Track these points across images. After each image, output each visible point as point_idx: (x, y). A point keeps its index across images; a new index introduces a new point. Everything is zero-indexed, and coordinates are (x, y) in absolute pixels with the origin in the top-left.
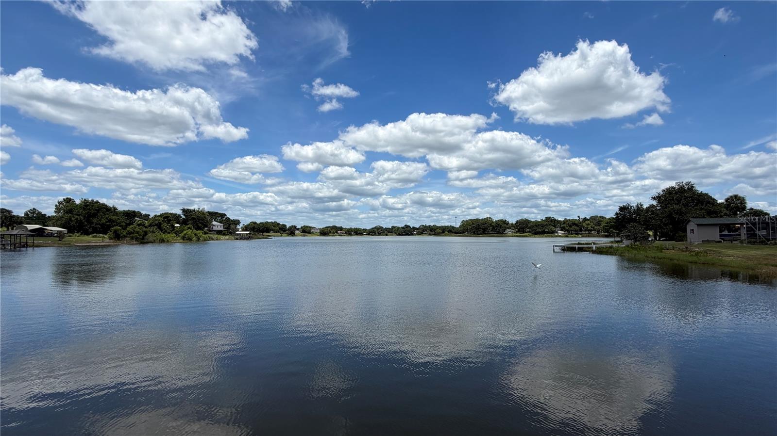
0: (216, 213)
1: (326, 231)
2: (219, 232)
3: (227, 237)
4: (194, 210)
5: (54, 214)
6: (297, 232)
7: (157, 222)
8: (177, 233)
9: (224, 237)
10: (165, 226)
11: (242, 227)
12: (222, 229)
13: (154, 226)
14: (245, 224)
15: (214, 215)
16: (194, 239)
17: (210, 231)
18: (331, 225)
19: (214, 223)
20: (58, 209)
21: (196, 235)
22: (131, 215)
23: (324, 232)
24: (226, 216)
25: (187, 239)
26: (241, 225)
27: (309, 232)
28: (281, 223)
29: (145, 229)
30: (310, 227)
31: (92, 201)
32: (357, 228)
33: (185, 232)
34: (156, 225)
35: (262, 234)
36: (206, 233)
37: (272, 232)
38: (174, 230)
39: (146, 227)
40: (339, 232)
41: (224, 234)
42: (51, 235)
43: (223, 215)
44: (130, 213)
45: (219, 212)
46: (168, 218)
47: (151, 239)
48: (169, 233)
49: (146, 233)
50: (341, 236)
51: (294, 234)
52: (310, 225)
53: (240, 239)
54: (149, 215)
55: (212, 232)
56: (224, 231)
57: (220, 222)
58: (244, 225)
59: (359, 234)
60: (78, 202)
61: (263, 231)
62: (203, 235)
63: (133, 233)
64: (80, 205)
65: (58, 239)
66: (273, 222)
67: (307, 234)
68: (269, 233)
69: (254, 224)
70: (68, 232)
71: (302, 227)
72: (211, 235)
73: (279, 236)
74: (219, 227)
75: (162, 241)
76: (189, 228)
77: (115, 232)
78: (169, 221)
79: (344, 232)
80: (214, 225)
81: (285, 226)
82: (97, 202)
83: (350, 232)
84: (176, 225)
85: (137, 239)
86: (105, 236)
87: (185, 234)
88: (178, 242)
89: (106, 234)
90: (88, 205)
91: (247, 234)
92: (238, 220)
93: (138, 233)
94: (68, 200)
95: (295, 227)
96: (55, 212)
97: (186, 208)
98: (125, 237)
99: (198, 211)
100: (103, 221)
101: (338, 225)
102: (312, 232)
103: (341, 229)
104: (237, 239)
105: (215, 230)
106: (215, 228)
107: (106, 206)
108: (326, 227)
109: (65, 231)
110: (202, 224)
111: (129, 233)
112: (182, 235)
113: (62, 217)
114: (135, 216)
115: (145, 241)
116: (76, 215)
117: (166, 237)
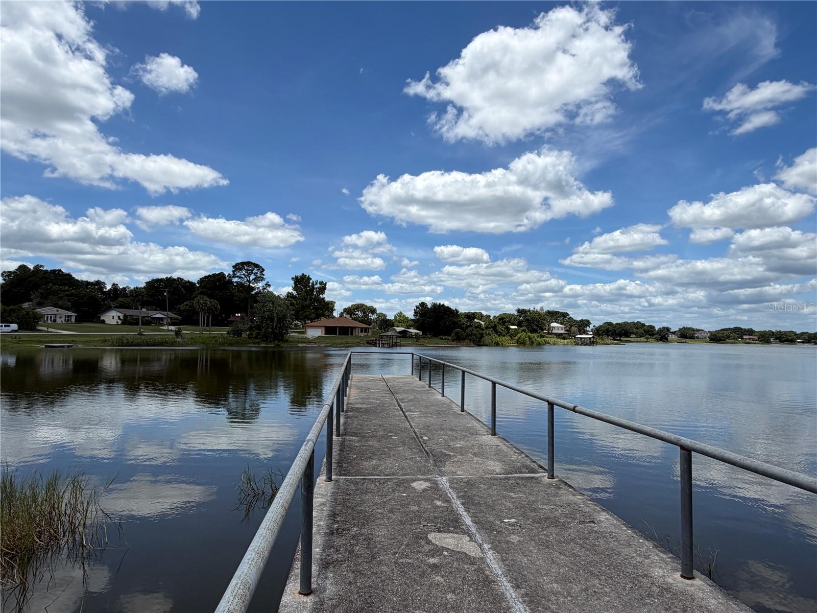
0: (557, 313)
1: (720, 335)
2: (559, 336)
3: (565, 341)
4: (529, 311)
5: (413, 318)
6: (671, 337)
7: (492, 324)
8: (512, 336)
9: (562, 341)
10: (500, 328)
11: (592, 330)
12: (562, 332)
13: (490, 328)
14: (597, 326)
15: (554, 315)
16: (528, 343)
17: (549, 334)
18: (732, 327)
19: (554, 324)
20: (416, 313)
21: (530, 338)
22: (471, 316)
23: (717, 338)
24: (568, 315)
25: (521, 343)
26: (591, 326)
27: (692, 338)
28: (647, 324)
29: (481, 331)
30: (693, 330)
31: (440, 304)
32: (780, 332)
33: (519, 335)
34: (492, 327)
35: (618, 338)
36: (542, 337)
37: (634, 336)
38: (509, 332)
39: (482, 329)
40: (745, 337)
41: (564, 338)
42: (411, 336)
43: (565, 315)
44: (469, 316)
45: (560, 311)
46: (504, 320)
47: (487, 342)
48: (504, 336)
49: (482, 336)
50: (749, 343)
51: (667, 339)
52: (695, 326)
53: (582, 344)
54: (490, 316)
55: (550, 336)
56: (565, 334)
57: (561, 324)
58: (594, 326)
59: (785, 341)
60: (429, 306)
61: (620, 335)
62: (538, 339)
63: (471, 336)
64: (431, 308)
65: (415, 340)
66: (636, 322)
67: (687, 340)
68: (629, 337)
69: (609, 325)
70: (423, 334)
71: (680, 330)
72: (548, 339)
73: (643, 342)
74: (560, 329)
75: (497, 344)
76: (523, 331)
77: (457, 333)
78: (504, 323)
79: (756, 338)
80: (554, 327)
81: (652, 327)
82: (443, 305)
83: (765, 338)
84: (513, 327)
85: (474, 341)
86: (450, 338)
87: (519, 338)
88: (511, 346)
89: (450, 336)
90: (436, 309)
91: (590, 338)
92: (588, 321)
93: (475, 335)
94: (423, 304)
95: (668, 329)
96: (414, 315)
97: (521, 308)
98: (464, 339)
99: (533, 311)
100: (448, 323)
101: (744, 326)
102: (697, 338)
103: (750, 332)
104: (577, 344)
105: (555, 334)
106: (554, 331)
107: (450, 309)
108: (721, 330)
109: (420, 333)
110: (537, 326)
111: (468, 335)
112: (516, 338)
113: (418, 320)
114: (474, 318)
115: (482, 343)
116: (428, 318)
117: (501, 340)
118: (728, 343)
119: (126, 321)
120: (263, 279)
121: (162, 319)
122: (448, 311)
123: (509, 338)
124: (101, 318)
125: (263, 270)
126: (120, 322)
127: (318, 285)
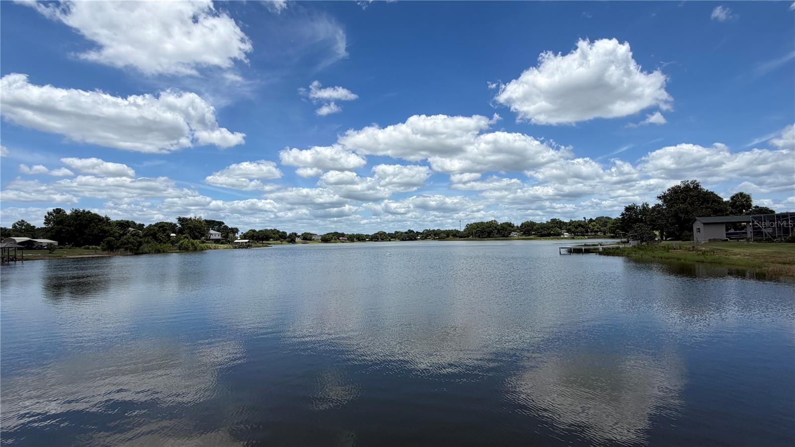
0: (214, 221)
1: (327, 237)
2: (217, 241)
3: (225, 246)
4: (190, 219)
5: (44, 226)
6: (297, 240)
7: (152, 232)
8: (173, 243)
9: (222, 246)
10: (161, 235)
11: (240, 236)
12: (220, 237)
13: (149, 236)
14: (244, 233)
15: (211, 224)
16: (191, 248)
17: (207, 240)
18: (333, 232)
19: (212, 232)
20: (47, 221)
21: (193, 244)
22: (124, 225)
23: (326, 239)
24: (224, 224)
25: (183, 249)
26: (240, 233)
27: (310, 240)
28: (281, 231)
29: (139, 239)
30: (311, 234)
31: (84, 211)
32: (359, 234)
33: (181, 242)
34: (151, 235)
35: (261, 242)
36: (203, 242)
37: (272, 240)
38: (170, 239)
39: (140, 237)
40: (341, 238)
41: (222, 243)
42: (41, 247)
43: (221, 223)
44: (123, 224)
45: (216, 220)
46: (163, 227)
47: (146, 250)
48: (165, 243)
49: (140, 244)
50: (343, 242)
51: (295, 241)
52: (312, 232)
53: (239, 248)
54: (143, 225)
55: (209, 242)
56: (222, 239)
57: (218, 231)
58: (242, 233)
59: (362, 240)
60: (68, 212)
61: (263, 239)
62: (200, 245)
63: (127, 244)
64: (71, 215)
65: (48, 251)
66: (273, 229)
67: (308, 241)
68: (268, 240)
69: (253, 232)
70: (59, 244)
71: (302, 235)
72: (209, 245)
73: (279, 244)
74: (217, 235)
75: (158, 252)
76: (185, 237)
77: (109, 243)
79: (346, 239)
80: (211, 234)
81: (285, 233)
82: (89, 212)
83: (352, 238)
84: (172, 235)
85: (131, 250)
86: (98, 248)
87: (182, 244)
88: (174, 252)
89: (99, 245)
90: (79, 216)
91: (246, 242)
92: (237, 229)
93: (132, 243)
94: (58, 211)
95: (295, 234)
96: (45, 223)
97: (182, 216)
98: (118, 248)
99: (195, 220)
100: (96, 231)
101: (340, 232)
102: (314, 239)
103: (343, 235)
104: (236, 248)
105: (213, 240)
106: (212, 237)
107: (98, 216)
108: (328, 234)
109: (55, 243)
110: (199, 233)
111: (123, 244)
112: (178, 244)
113: (52, 228)
114: (129, 226)
115: (141, 251)
116: (67, 226)
117: (162, 247)
118: (332, 242)
122: (97, 218)
123: (170, 245)
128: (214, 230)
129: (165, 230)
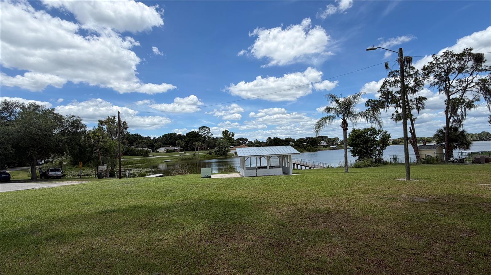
0: (323, 136)
2: (324, 146)
3: (327, 149)
4: (311, 137)
8: (305, 148)
10: (300, 145)
11: (340, 142)
12: (326, 144)
13: (296, 145)
14: (341, 140)
15: (322, 138)
16: (311, 150)
20: (267, 140)
21: (312, 148)
22: (288, 141)
24: (328, 137)
25: (308, 151)
26: (339, 140)
33: (308, 148)
36: (317, 147)
39: (294, 146)
41: (326, 147)
43: (326, 137)
53: (333, 150)
55: (320, 146)
57: (325, 141)
60: (272, 138)
62: (315, 148)
72: (319, 148)
74: (324, 143)
76: (309, 146)
80: (322, 143)
82: (277, 138)
84: (305, 144)
87: (308, 149)
90: (275, 140)
91: (336, 147)
92: (338, 138)
97: (308, 136)
99: (313, 138)
104: (331, 150)
105: (322, 145)
106: (322, 144)
110: (314, 143)
114: (290, 141)
116: (272, 143)
117: (301, 150)
118: (400, 144)
119: (167, 151)
120: (210, 132)
121: (177, 149)
122: (280, 140)
123: (304, 149)
124: (158, 151)
125: (210, 129)
126: (165, 152)
127: (231, 134)
128: (323, 141)
129: (301, 143)
